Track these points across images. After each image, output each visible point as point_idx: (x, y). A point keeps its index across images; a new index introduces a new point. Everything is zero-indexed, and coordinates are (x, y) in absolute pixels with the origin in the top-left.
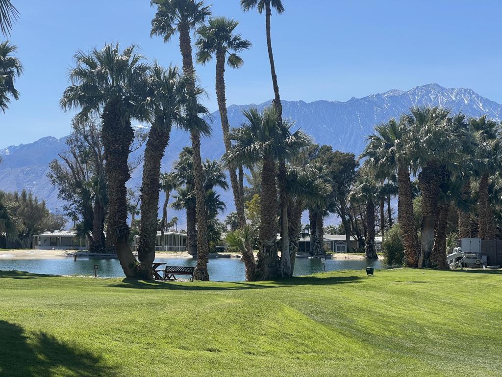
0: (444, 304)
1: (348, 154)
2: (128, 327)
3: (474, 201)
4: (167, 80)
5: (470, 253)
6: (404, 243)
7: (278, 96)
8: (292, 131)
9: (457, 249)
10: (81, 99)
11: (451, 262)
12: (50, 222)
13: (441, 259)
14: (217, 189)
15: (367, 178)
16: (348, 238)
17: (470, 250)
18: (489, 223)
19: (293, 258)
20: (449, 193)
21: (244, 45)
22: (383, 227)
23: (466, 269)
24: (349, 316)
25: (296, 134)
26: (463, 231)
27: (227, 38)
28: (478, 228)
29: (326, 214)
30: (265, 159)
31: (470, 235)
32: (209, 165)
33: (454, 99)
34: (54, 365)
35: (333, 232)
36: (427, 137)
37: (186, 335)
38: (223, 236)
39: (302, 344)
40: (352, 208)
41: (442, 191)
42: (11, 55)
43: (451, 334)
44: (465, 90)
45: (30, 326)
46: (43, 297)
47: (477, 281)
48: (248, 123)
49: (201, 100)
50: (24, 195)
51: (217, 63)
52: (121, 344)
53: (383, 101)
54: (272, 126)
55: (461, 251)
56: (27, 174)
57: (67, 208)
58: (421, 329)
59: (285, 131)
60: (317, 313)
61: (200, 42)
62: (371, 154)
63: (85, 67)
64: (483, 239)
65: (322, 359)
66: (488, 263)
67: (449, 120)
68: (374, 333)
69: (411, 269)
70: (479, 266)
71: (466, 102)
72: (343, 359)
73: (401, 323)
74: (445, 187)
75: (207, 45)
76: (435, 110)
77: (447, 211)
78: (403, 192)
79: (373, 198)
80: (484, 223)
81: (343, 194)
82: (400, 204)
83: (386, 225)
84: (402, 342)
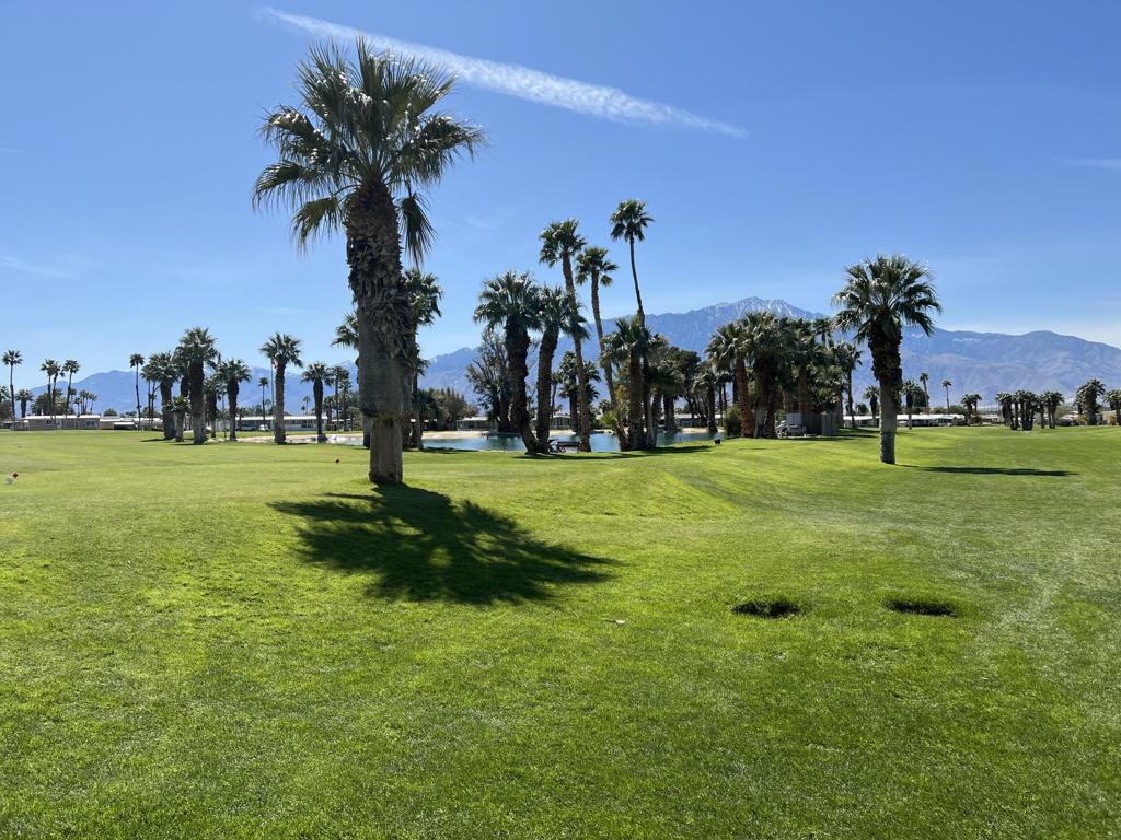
0: (785, 466)
1: (692, 352)
2: (537, 496)
3: (796, 384)
4: (554, 297)
5: (793, 425)
6: (741, 418)
7: (641, 308)
8: (653, 334)
9: (783, 422)
10: (489, 315)
11: (779, 432)
12: (469, 411)
13: (770, 430)
14: (592, 382)
15: (708, 370)
16: (693, 416)
17: (793, 422)
18: (807, 401)
19: (656, 433)
20: (777, 379)
21: (612, 268)
22: (721, 407)
23: (791, 437)
24: (712, 479)
25: (656, 337)
26: (787, 407)
27: (600, 263)
28: (798, 405)
29: (676, 398)
30: (632, 356)
31: (792, 410)
32: (587, 364)
34: (478, 531)
35: (680, 412)
36: (759, 335)
37: (586, 501)
38: (598, 417)
39: (684, 506)
40: (696, 393)
41: (772, 377)
42: (434, 284)
43: (797, 491)
44: (779, 303)
45: (456, 497)
46: (466, 470)
48: (618, 330)
49: (582, 312)
50: (448, 391)
51: (592, 283)
52: (532, 510)
54: (637, 331)
55: (786, 423)
56: (451, 375)
57: (480, 400)
58: (773, 488)
59: (647, 334)
60: (686, 477)
61: (578, 267)
62: (713, 350)
63: (491, 290)
64: (803, 414)
65: (702, 518)
66: (808, 433)
67: (776, 321)
68: (736, 493)
70: (801, 434)
72: (719, 518)
73: (755, 483)
74: (773, 374)
75: (584, 269)
76: (764, 315)
77: (775, 392)
78: (739, 380)
79: (713, 385)
80: (803, 401)
81: (688, 382)
82: (735, 388)
83: (723, 406)
84: (760, 500)
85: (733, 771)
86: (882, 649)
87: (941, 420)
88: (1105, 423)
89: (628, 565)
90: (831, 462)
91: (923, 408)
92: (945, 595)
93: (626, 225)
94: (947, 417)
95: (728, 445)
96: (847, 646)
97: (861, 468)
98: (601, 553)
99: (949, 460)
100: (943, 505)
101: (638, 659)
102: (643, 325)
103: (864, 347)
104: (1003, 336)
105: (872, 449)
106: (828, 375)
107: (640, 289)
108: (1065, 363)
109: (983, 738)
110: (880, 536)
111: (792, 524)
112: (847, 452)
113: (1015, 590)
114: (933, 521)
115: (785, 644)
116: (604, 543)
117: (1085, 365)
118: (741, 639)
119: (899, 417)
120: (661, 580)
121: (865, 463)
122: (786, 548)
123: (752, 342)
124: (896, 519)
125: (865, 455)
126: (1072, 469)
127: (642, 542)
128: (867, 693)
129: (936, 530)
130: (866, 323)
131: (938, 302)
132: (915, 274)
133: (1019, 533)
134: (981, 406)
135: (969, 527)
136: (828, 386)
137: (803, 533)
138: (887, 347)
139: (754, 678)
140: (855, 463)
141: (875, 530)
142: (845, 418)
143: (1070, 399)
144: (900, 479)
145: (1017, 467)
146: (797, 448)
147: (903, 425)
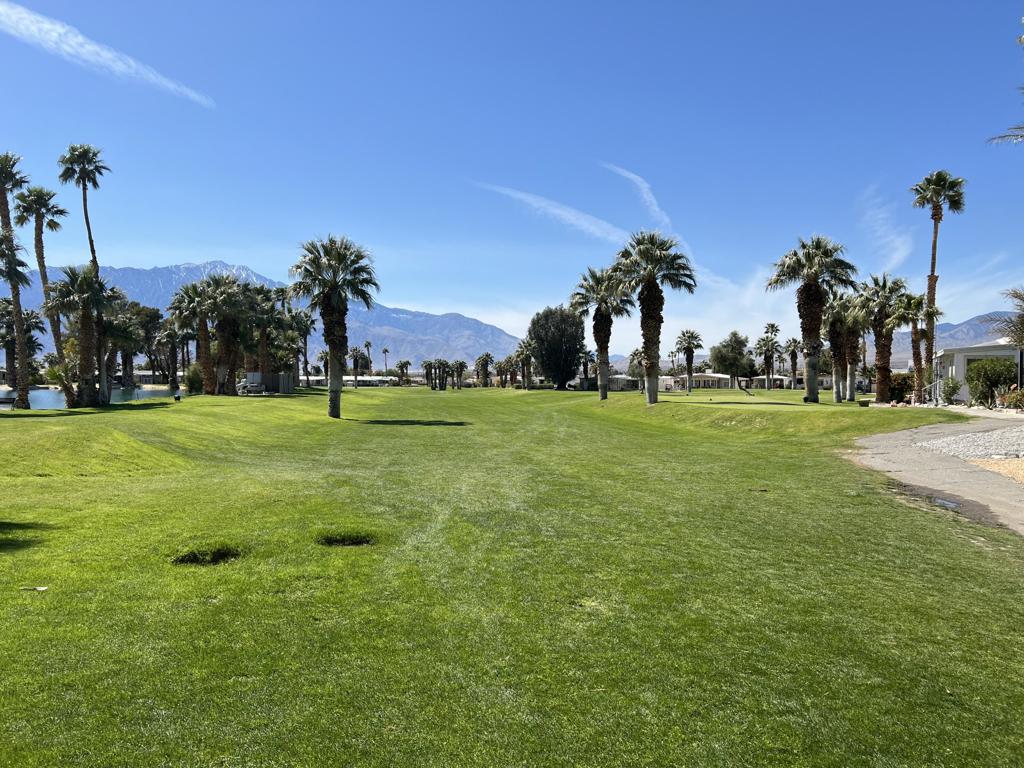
0: (242, 421)
3: (256, 345)
5: (253, 383)
6: (202, 376)
7: (95, 258)
8: (108, 286)
9: (244, 380)
11: (239, 390)
13: (232, 388)
14: (35, 333)
15: (170, 327)
16: (154, 373)
17: (253, 381)
18: (267, 362)
19: (110, 389)
20: (238, 340)
21: (61, 212)
22: (183, 365)
23: (251, 395)
24: (167, 435)
25: (112, 290)
26: (248, 367)
27: (46, 205)
28: (259, 365)
29: (135, 354)
30: (84, 308)
31: (253, 370)
32: (28, 313)
35: (140, 368)
36: (222, 297)
37: (13, 462)
38: (42, 372)
39: (132, 463)
40: (158, 350)
41: (234, 338)
43: (251, 444)
48: (67, 279)
49: (20, 256)
51: (36, 226)
54: (90, 282)
55: (247, 381)
58: (228, 442)
59: (102, 287)
60: (139, 434)
61: (18, 207)
62: (176, 308)
64: (262, 373)
65: (152, 475)
66: (266, 390)
67: (239, 285)
68: (191, 448)
69: (210, 395)
70: (261, 392)
71: (244, 276)
72: (170, 473)
73: (211, 438)
74: (235, 335)
75: (26, 210)
76: (227, 278)
77: (236, 353)
78: (203, 338)
79: (175, 343)
80: (263, 362)
81: (149, 339)
82: (198, 347)
83: (186, 363)
84: (214, 454)
85: (151, 719)
86: (309, 580)
87: (380, 381)
88: (493, 385)
89: (59, 528)
90: (285, 418)
91: (366, 371)
92: (366, 528)
93: (78, 169)
94: (385, 378)
95: (188, 402)
96: (278, 581)
97: (311, 422)
98: (29, 517)
100: (375, 452)
101: (59, 624)
102: (98, 277)
103: (316, 315)
104: (427, 315)
105: (321, 406)
106: (287, 339)
107: (93, 238)
108: (469, 339)
109: (380, 643)
110: (320, 481)
111: (242, 475)
112: (300, 408)
113: (418, 518)
114: (364, 465)
115: (221, 588)
116: (32, 507)
117: (482, 341)
118: (177, 589)
119: (345, 378)
120: (95, 540)
121: (315, 418)
122: (233, 498)
123: (215, 303)
124: (336, 465)
125: (317, 411)
126: (470, 421)
127: (79, 503)
128: (291, 620)
129: (368, 473)
130: (319, 294)
131: (377, 282)
132: (360, 257)
133: (428, 471)
134: (410, 371)
135: (391, 469)
136: (286, 349)
137: (251, 482)
138: (335, 317)
139: (186, 624)
140: (307, 418)
141: (315, 476)
142: (301, 378)
143: (471, 367)
144: (343, 431)
145: (432, 419)
146: (255, 404)
147: (349, 385)
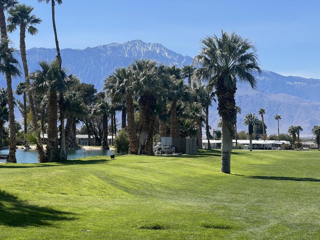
0: (160, 173)
1: (90, 85)
3: (169, 115)
5: (166, 146)
6: (128, 139)
7: (59, 54)
8: (68, 74)
9: (159, 143)
11: (155, 151)
13: (150, 149)
15: (103, 101)
16: (89, 136)
17: (166, 144)
18: (177, 128)
20: (155, 111)
21: (37, 21)
23: (164, 155)
24: (114, 179)
25: (70, 77)
26: (162, 133)
27: (27, 17)
28: (170, 131)
30: (52, 90)
31: (166, 135)
32: (4, 91)
33: (150, 49)
35: (80, 133)
36: (144, 78)
37: (49, 187)
39: (103, 191)
41: (152, 109)
43: (167, 188)
44: (157, 44)
47: (173, 161)
48: (41, 70)
51: (21, 32)
53: (107, 49)
54: (56, 71)
55: (161, 144)
58: (152, 186)
59: (63, 75)
61: (10, 19)
62: (111, 87)
64: (173, 138)
66: (176, 151)
67: (156, 68)
68: (130, 188)
69: (134, 155)
70: (171, 153)
71: (158, 52)
73: (141, 183)
74: (153, 108)
75: (15, 20)
76: (148, 62)
77: (154, 121)
80: (174, 129)
83: (114, 129)
84: (144, 192)
87: (273, 145)
89: (82, 215)
90: (189, 172)
91: (261, 135)
94: (277, 142)
95: (120, 159)
97: (208, 175)
99: (267, 172)
102: (60, 68)
105: (217, 164)
106: (192, 109)
112: (202, 165)
121: (211, 173)
123: (138, 83)
125: (213, 168)
130: (215, 77)
131: (259, 66)
132: (246, 47)
134: (302, 135)
136: (192, 118)
137: (167, 205)
138: (227, 95)
140: (205, 172)
142: (204, 141)
146: (168, 162)
147: (246, 148)
